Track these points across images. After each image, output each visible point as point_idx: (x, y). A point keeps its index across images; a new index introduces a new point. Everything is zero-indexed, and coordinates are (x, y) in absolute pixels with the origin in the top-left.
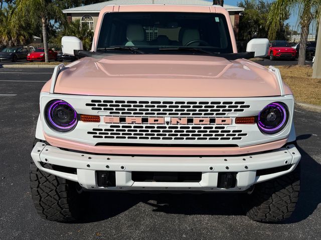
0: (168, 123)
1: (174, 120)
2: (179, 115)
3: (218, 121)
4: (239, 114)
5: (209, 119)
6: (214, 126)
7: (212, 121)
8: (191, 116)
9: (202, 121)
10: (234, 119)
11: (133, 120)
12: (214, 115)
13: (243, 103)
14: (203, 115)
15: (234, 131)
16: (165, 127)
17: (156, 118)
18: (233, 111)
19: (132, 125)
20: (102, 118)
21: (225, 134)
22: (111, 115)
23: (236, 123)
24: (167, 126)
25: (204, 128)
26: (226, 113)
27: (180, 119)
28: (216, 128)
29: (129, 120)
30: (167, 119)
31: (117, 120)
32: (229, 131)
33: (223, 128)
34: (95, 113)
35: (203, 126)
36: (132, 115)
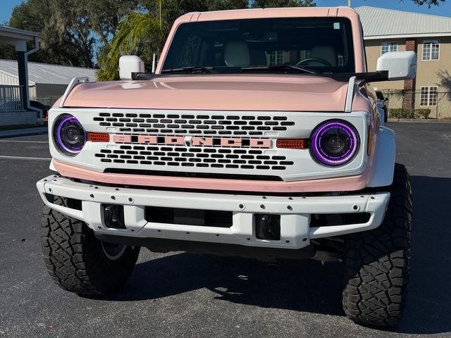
0: (188, 144)
1: (197, 141)
2: (203, 134)
3: (253, 142)
4: (280, 134)
5: (240, 140)
6: (248, 150)
7: (246, 143)
8: (217, 135)
9: (232, 142)
10: (275, 141)
11: (147, 139)
12: (248, 135)
13: (285, 118)
14: (233, 135)
15: (274, 158)
16: (185, 150)
17: (175, 138)
18: (271, 130)
19: (146, 146)
20: (111, 136)
21: (263, 161)
22: (122, 132)
23: (278, 146)
24: (188, 148)
25: (235, 151)
26: (263, 131)
27: (204, 139)
28: (250, 152)
29: (141, 139)
30: (188, 138)
31: (128, 138)
32: (268, 157)
33: (260, 152)
34: (103, 129)
35: (232, 149)
36: (146, 132)
